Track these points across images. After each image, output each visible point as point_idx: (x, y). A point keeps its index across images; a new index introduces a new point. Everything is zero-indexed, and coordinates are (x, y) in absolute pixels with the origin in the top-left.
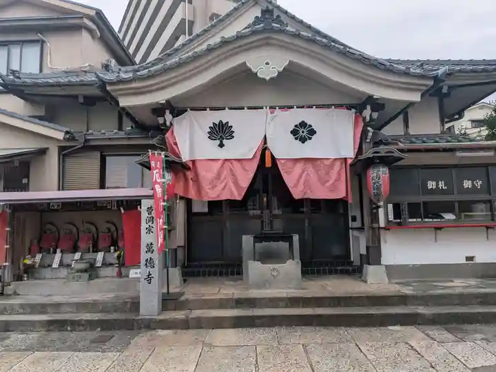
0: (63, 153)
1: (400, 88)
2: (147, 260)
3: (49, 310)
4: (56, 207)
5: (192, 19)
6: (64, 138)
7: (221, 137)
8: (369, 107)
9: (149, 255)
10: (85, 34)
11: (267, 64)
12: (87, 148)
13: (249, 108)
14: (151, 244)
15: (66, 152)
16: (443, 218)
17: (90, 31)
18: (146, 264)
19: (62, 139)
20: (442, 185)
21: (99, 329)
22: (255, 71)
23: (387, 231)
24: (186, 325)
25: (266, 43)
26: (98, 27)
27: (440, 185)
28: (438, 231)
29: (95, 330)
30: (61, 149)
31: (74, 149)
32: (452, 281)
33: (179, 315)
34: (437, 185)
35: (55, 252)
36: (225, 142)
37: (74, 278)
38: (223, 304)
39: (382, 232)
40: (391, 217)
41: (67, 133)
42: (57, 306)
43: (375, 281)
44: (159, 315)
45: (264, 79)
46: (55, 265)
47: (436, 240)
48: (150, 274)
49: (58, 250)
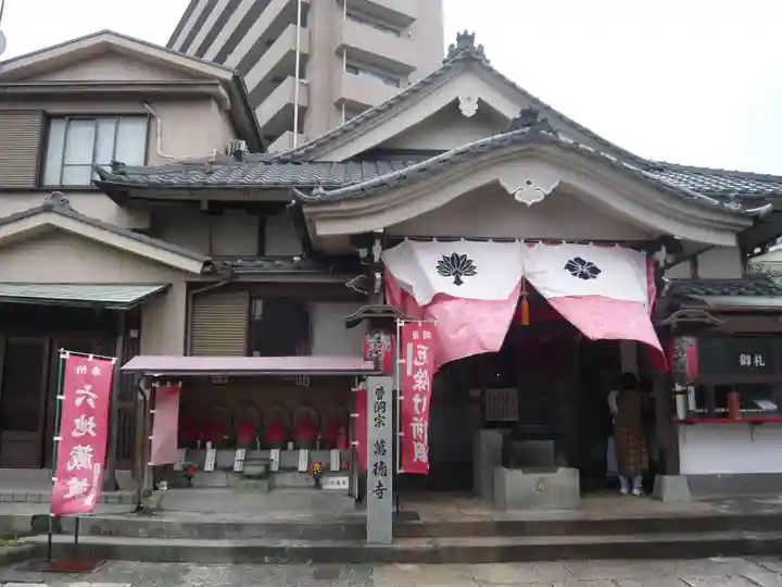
0: (195, 292)
1: (709, 228)
2: (375, 465)
3: (226, 533)
4: (220, 381)
5: (306, 52)
6: (202, 272)
7: (457, 272)
8: (664, 249)
9: (379, 458)
10: (214, 107)
11: (529, 183)
12: (233, 287)
13: (496, 240)
14: (383, 441)
15: (198, 291)
16: (760, 408)
17: (219, 100)
18: (375, 471)
19: (199, 272)
20: (758, 360)
21: (310, 561)
22: (511, 191)
23: (688, 426)
24: (433, 557)
25: (529, 156)
26: (230, 94)
27: (757, 361)
28: (757, 428)
29: (305, 562)
30: (191, 286)
31: (210, 287)
32: (776, 498)
33: (422, 544)
34: (753, 360)
35: (204, 447)
36: (462, 278)
37: (247, 486)
38: (477, 529)
39: (681, 428)
40: (692, 406)
41: (206, 264)
42: (237, 528)
43: (675, 498)
44: (393, 543)
45: (523, 204)
46: (209, 466)
47: (752, 439)
48: (380, 485)
49: (209, 444)
